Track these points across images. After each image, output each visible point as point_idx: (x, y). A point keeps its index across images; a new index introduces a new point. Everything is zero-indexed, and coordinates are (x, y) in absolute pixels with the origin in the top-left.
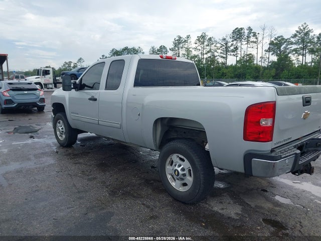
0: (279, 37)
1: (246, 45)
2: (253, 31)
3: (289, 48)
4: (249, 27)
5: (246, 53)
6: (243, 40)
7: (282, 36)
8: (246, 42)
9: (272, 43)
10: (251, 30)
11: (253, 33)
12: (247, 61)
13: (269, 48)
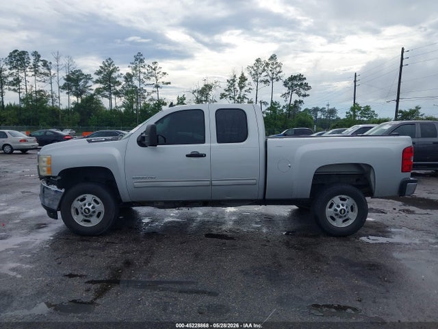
0: (77, 71)
1: (34, 77)
2: (41, 59)
3: (88, 87)
4: (36, 52)
5: (34, 89)
6: (28, 70)
7: (80, 71)
8: (33, 73)
9: (68, 79)
10: (39, 56)
11: (42, 61)
12: (37, 100)
13: (65, 85)
